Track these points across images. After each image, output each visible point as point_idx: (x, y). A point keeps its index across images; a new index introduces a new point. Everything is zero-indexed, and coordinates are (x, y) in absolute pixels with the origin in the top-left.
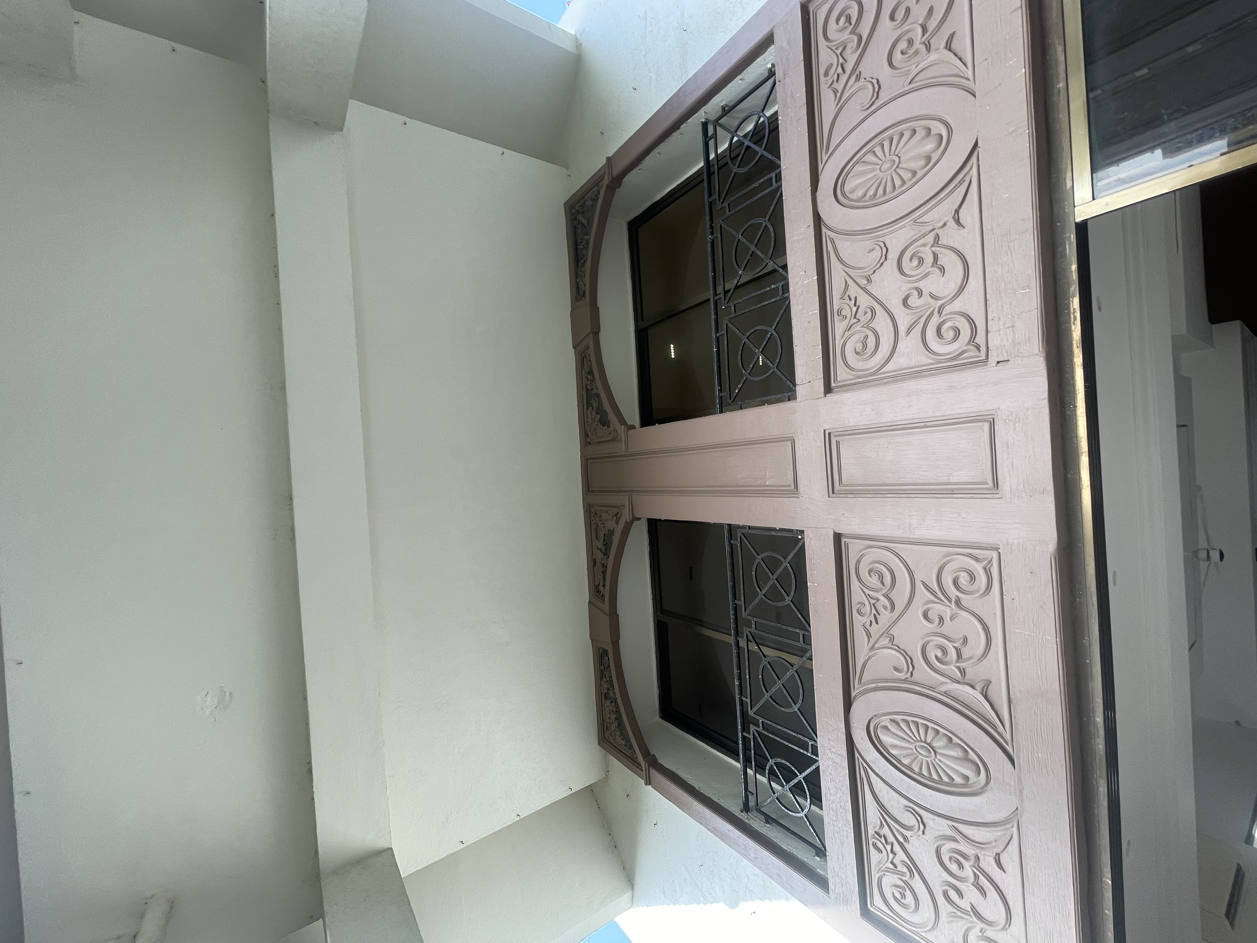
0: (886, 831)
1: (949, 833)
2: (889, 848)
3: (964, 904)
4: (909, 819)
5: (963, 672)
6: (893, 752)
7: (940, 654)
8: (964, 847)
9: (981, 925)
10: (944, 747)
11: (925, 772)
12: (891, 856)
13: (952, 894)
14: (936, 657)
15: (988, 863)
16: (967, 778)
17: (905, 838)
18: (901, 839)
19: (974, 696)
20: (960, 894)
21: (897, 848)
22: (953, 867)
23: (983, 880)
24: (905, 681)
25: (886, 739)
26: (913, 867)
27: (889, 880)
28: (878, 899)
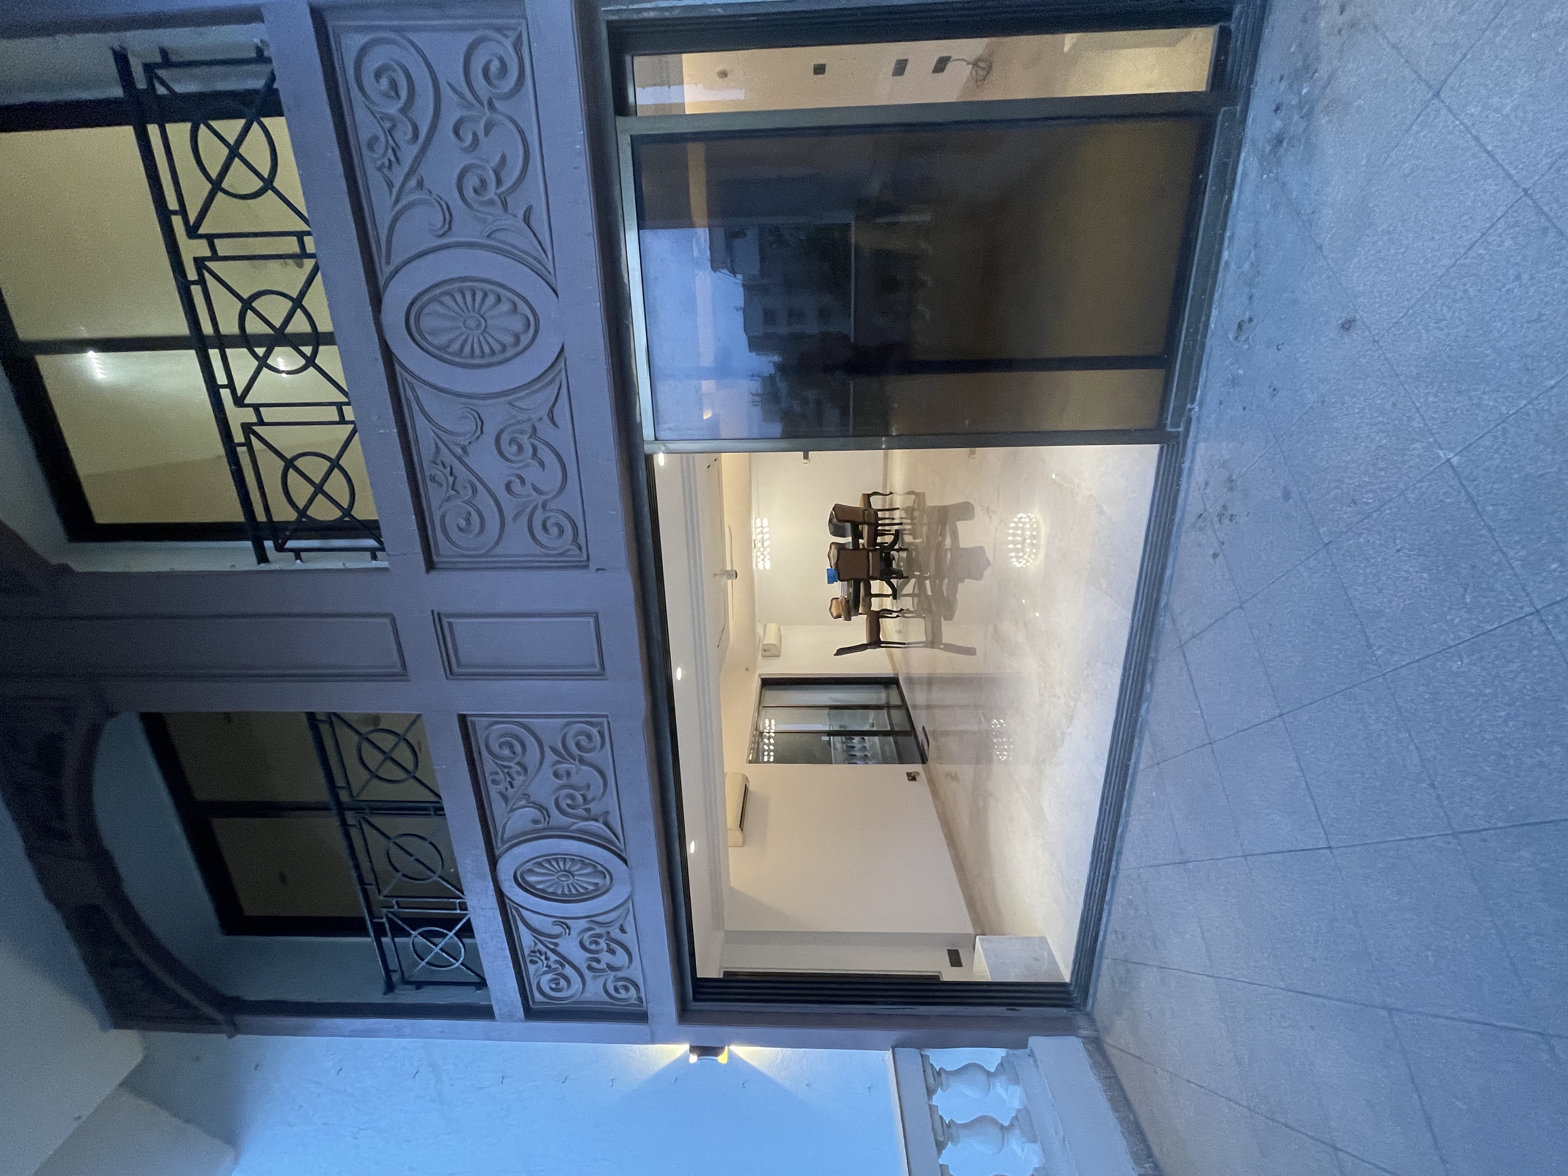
0: (540, 946)
1: (588, 925)
2: (543, 958)
3: (603, 966)
4: (557, 930)
5: (588, 810)
6: (539, 887)
7: (569, 802)
8: (598, 930)
9: (614, 973)
10: (580, 869)
11: (567, 892)
12: (545, 962)
13: (594, 964)
14: (568, 805)
15: (616, 933)
16: (596, 884)
17: (556, 945)
18: (552, 947)
19: (597, 826)
20: (598, 961)
21: (550, 954)
22: (593, 947)
23: (614, 946)
24: (544, 829)
25: (532, 879)
26: (564, 960)
27: (545, 980)
28: (538, 996)
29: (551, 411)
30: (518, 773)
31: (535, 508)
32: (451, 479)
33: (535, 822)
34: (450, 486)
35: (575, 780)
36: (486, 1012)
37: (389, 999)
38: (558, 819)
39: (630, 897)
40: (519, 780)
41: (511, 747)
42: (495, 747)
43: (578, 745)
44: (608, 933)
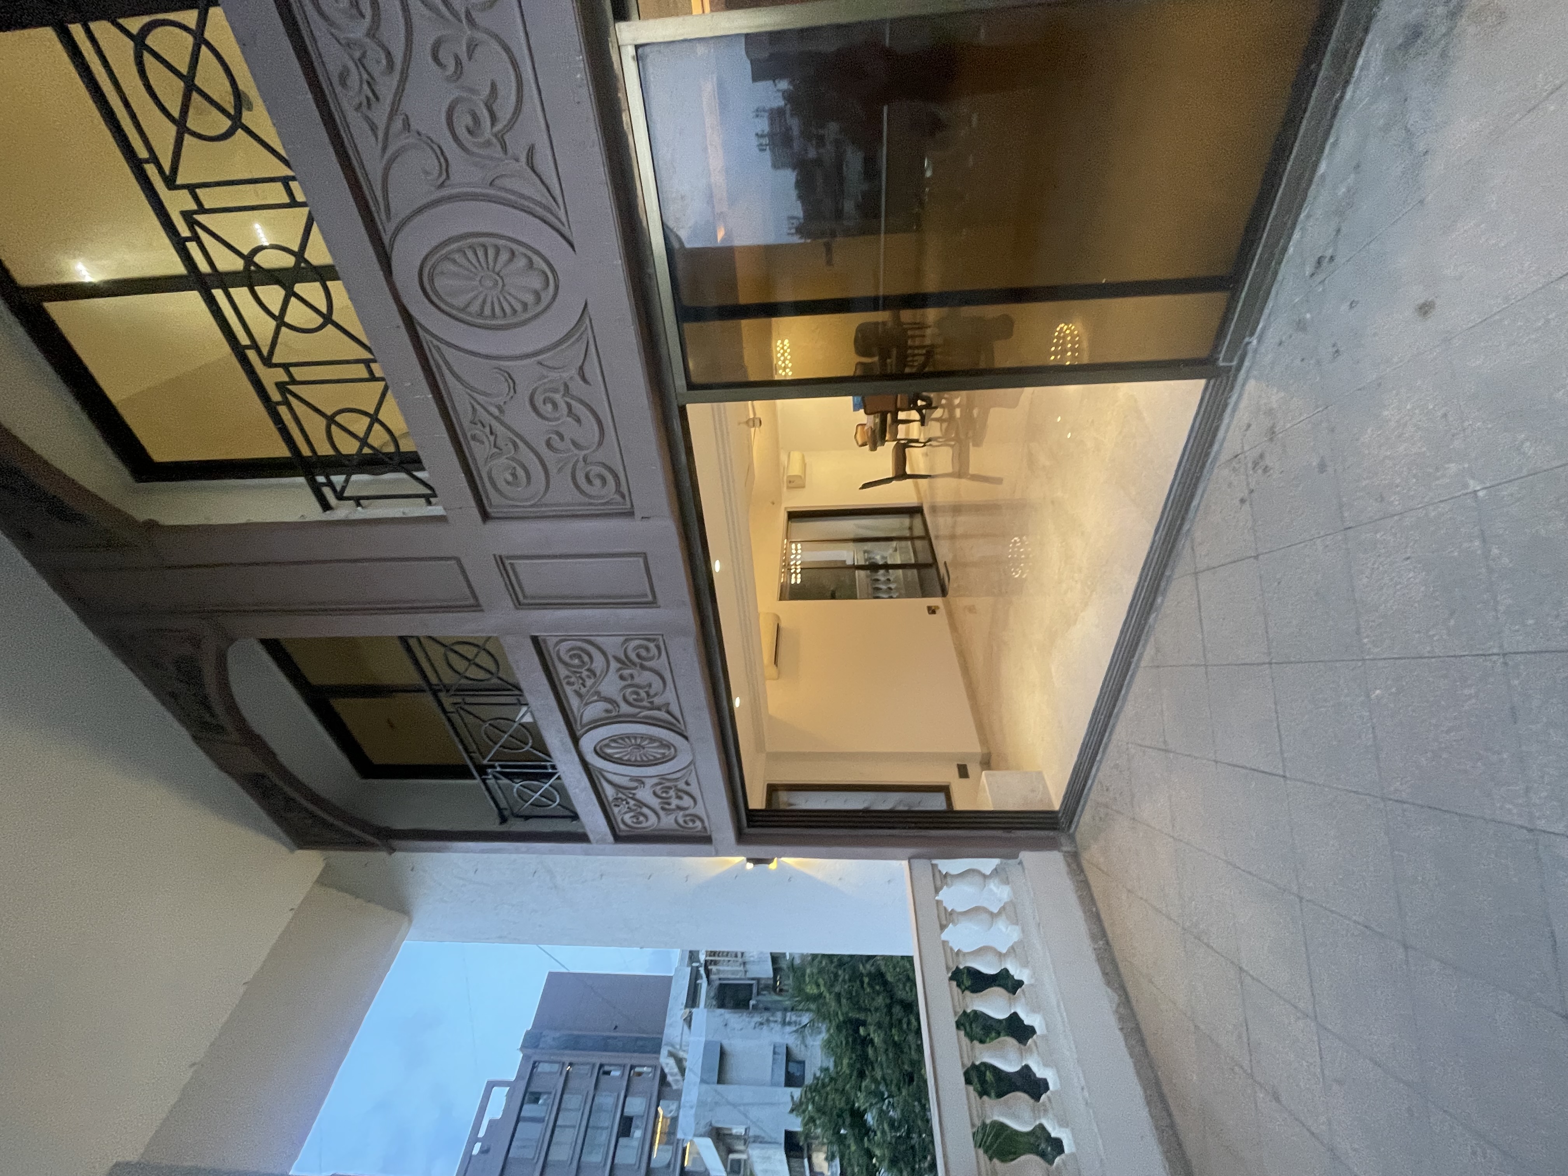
0: (620, 795)
1: (659, 781)
2: (624, 802)
3: (673, 807)
4: (635, 784)
5: (652, 703)
6: (616, 756)
7: (635, 697)
8: (668, 784)
9: (682, 812)
10: (649, 744)
11: (639, 759)
12: (626, 805)
13: (667, 807)
14: (635, 700)
15: (681, 785)
16: (664, 754)
17: (634, 794)
18: (631, 795)
19: (662, 715)
20: (669, 804)
21: (629, 800)
22: (664, 795)
23: (680, 794)
24: (616, 717)
25: (609, 751)
26: (641, 804)
27: (627, 817)
28: (622, 826)
29: (581, 368)
30: (589, 677)
31: (577, 461)
32: (492, 438)
33: (607, 711)
34: (492, 444)
35: (637, 680)
36: (582, 838)
37: (504, 828)
38: (625, 708)
39: (692, 763)
40: (589, 682)
41: (580, 657)
42: (566, 658)
43: (638, 656)
44: (676, 786)
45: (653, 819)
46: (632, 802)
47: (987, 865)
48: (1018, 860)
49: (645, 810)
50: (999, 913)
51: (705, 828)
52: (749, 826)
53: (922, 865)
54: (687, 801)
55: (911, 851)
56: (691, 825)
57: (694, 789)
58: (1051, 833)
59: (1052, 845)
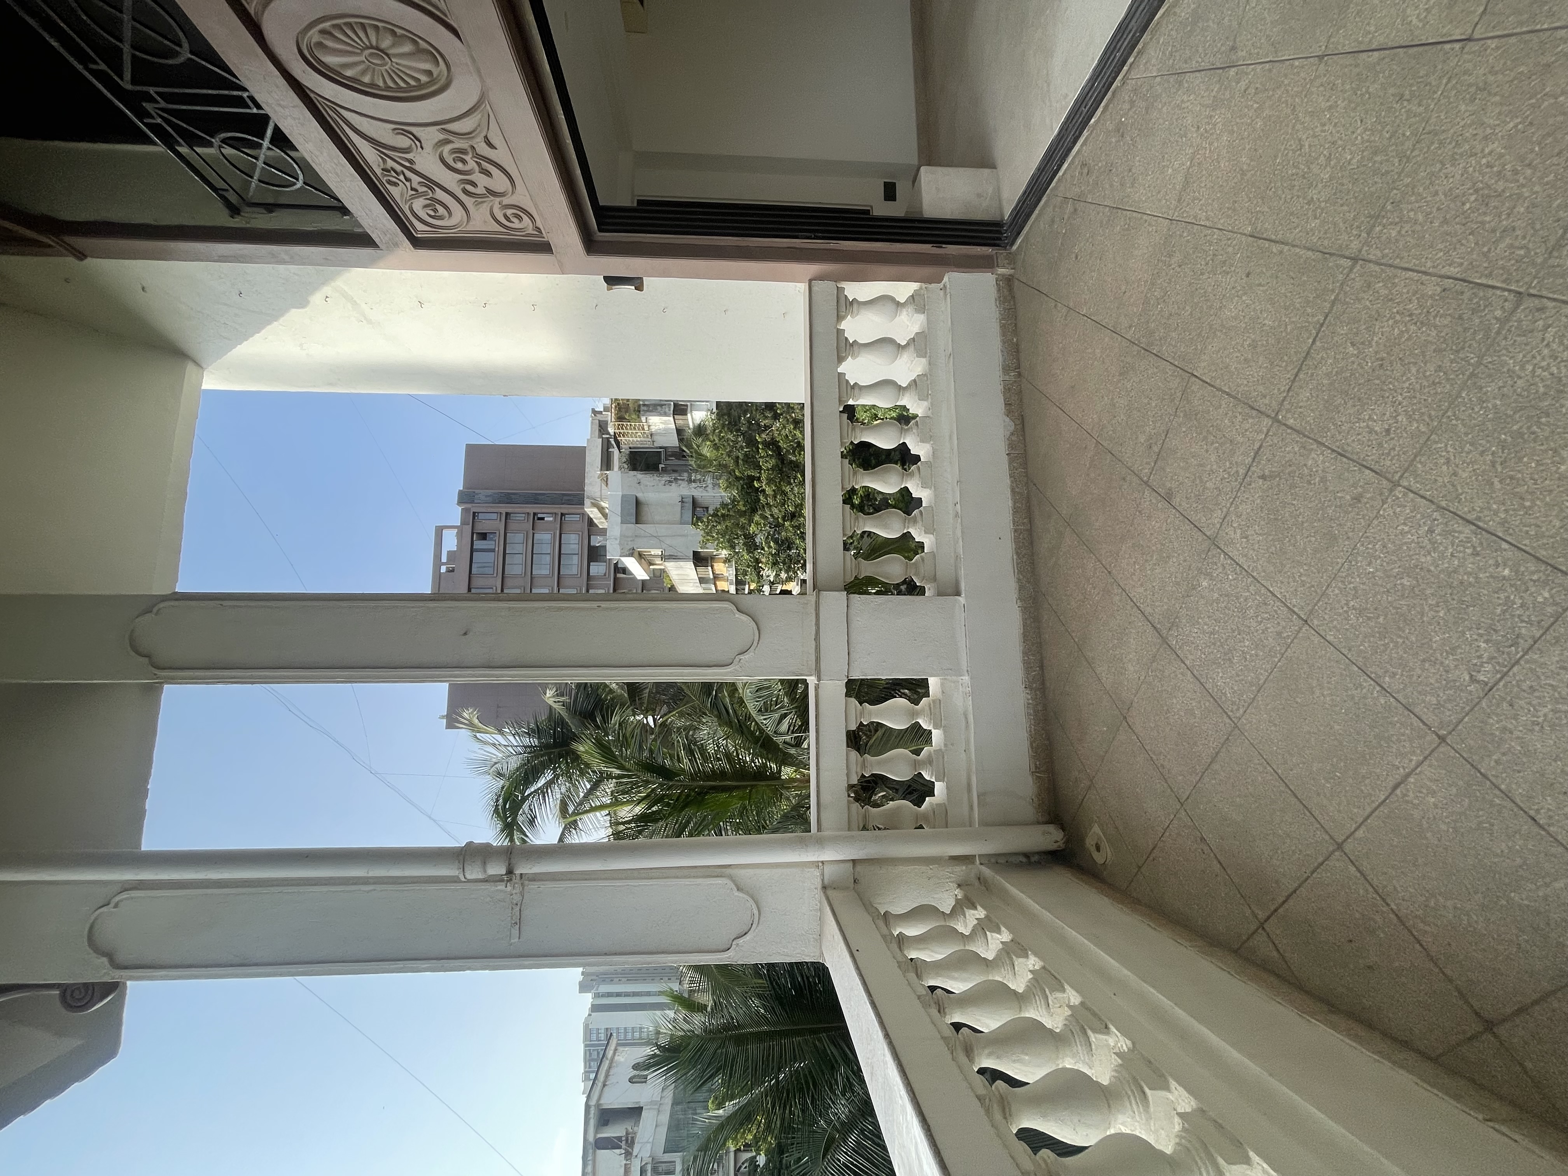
0: (390, 163)
1: (442, 137)
2: (402, 177)
3: (480, 190)
4: (403, 142)
6: (349, 73)
8: (459, 144)
9: (498, 199)
10: (393, 45)
11: (391, 84)
12: (408, 184)
13: (469, 188)
15: (483, 149)
16: (429, 73)
17: (411, 161)
18: (407, 164)
20: (474, 185)
21: (409, 174)
22: (459, 166)
23: (484, 164)
25: (331, 60)
26: (430, 183)
27: (418, 205)
36: (363, 239)
37: (240, 222)
39: (484, 95)
44: (473, 147)
45: (458, 213)
46: (416, 179)
47: (904, 290)
48: (941, 285)
49: (440, 194)
50: (908, 344)
51: (538, 229)
52: (600, 230)
53: (825, 288)
54: (499, 182)
55: (813, 269)
56: (516, 224)
57: (500, 155)
58: (988, 250)
59: (986, 264)
